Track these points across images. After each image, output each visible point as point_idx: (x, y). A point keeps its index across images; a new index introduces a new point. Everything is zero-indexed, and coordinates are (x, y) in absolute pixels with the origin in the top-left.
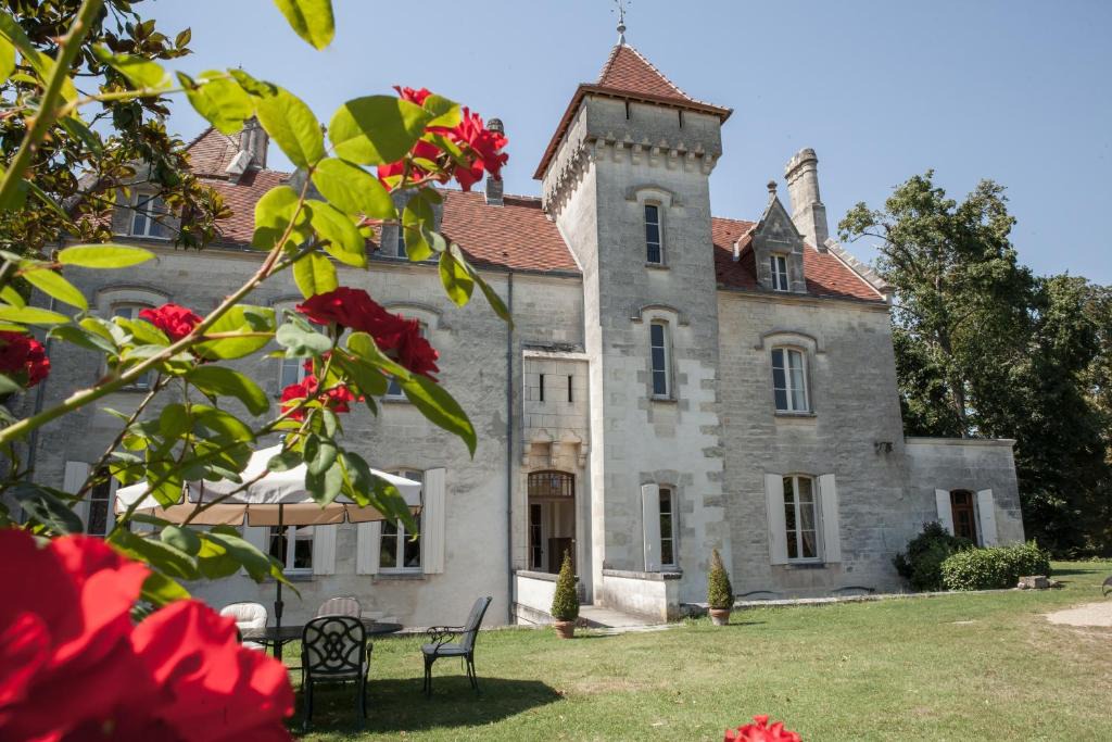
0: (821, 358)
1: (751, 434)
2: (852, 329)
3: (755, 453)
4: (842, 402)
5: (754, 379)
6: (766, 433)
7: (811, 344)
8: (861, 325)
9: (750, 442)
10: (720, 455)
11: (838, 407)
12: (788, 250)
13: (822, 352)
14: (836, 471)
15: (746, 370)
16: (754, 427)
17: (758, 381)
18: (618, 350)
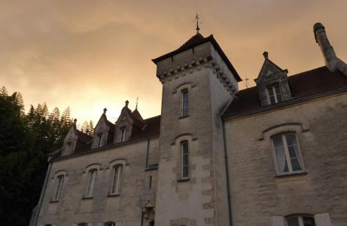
0: (307, 134)
1: (260, 191)
2: (331, 109)
3: (264, 202)
4: (329, 159)
5: (260, 157)
6: (270, 189)
7: (297, 128)
8: (337, 105)
9: (260, 196)
10: (212, 207)
11: (325, 163)
12: (277, 81)
13: (307, 131)
14: (330, 210)
15: (254, 154)
16: (261, 187)
17: (262, 158)
18: (165, 160)
